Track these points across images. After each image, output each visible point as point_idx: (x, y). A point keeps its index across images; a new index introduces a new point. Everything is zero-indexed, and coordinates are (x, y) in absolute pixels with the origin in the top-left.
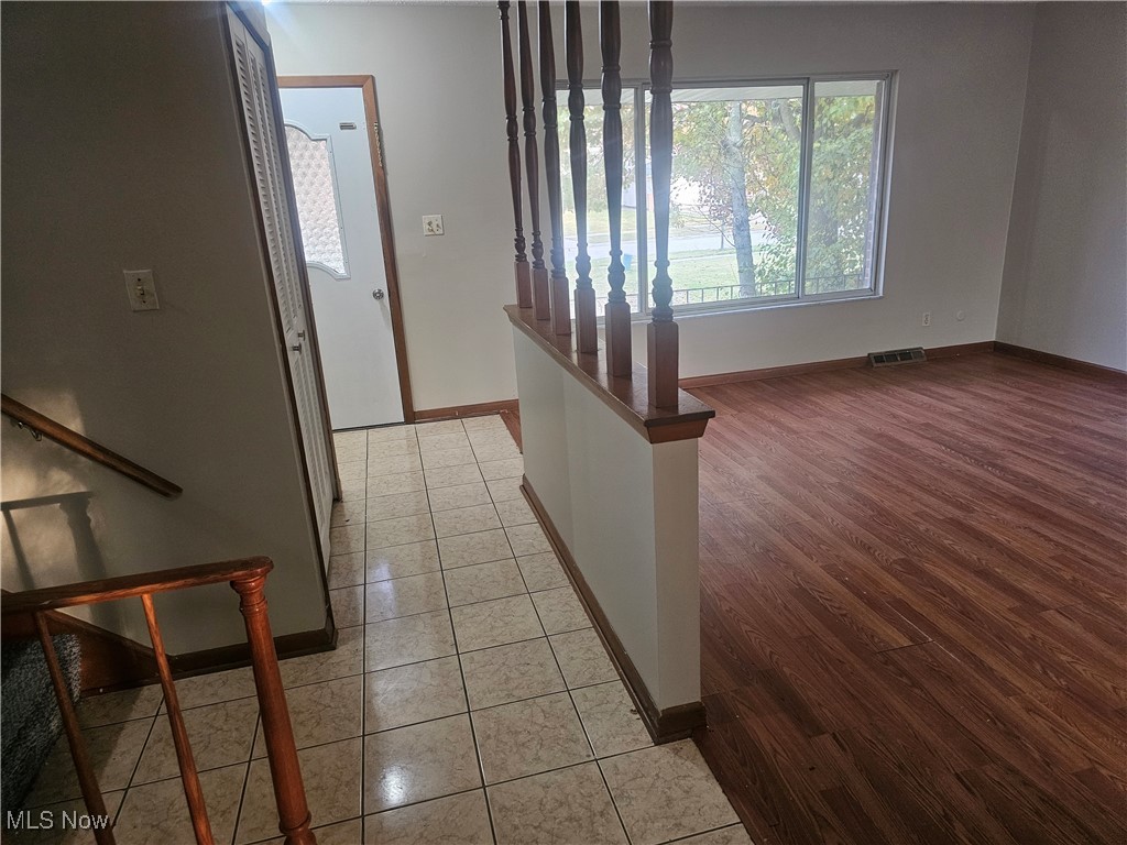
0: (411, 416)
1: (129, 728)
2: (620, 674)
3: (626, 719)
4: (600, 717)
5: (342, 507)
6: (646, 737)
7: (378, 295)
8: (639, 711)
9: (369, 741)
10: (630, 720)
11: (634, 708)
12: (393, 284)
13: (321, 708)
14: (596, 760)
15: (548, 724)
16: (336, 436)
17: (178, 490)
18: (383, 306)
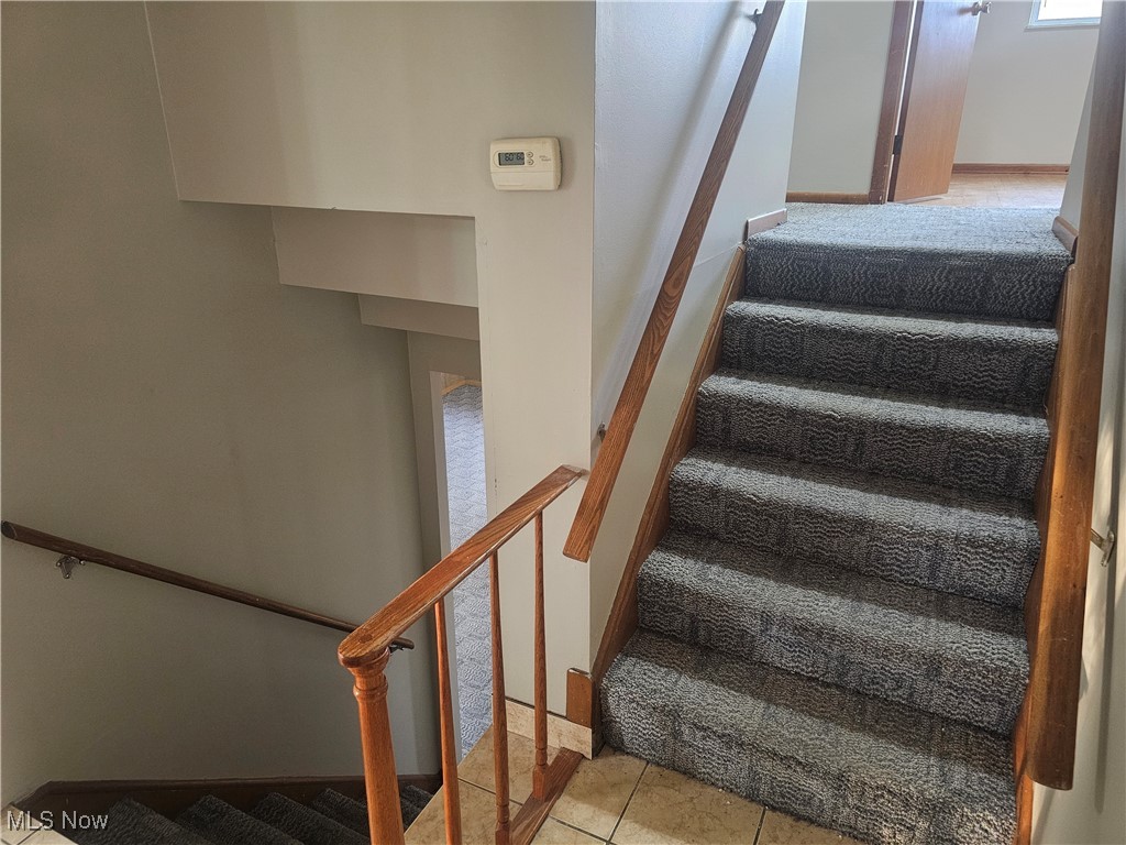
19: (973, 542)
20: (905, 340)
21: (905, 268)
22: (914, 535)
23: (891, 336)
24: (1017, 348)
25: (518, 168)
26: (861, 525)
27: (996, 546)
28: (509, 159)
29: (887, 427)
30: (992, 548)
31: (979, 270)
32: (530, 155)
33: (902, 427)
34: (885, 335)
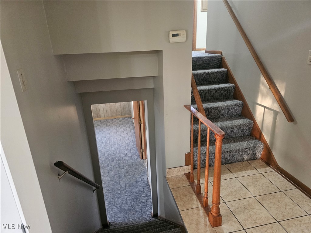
19: (234, 105)
20: (204, 74)
21: (196, 61)
22: (225, 107)
23: (202, 74)
24: (222, 72)
25: (177, 37)
26: (217, 108)
27: (238, 105)
28: (174, 35)
29: (211, 90)
30: (237, 105)
31: (208, 59)
32: (180, 34)
33: (213, 89)
34: (201, 74)
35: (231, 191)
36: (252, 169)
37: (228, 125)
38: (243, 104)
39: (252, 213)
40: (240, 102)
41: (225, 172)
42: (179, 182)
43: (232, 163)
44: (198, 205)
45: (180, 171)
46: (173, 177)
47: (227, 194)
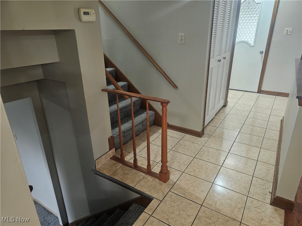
0: (260, 91)
1: (156, 133)
2: (273, 182)
3: (266, 193)
4: (258, 187)
5: (225, 108)
6: (269, 201)
7: (261, 53)
8: (272, 193)
9: (195, 159)
10: (266, 194)
11: (271, 192)
12: (267, 50)
13: (190, 147)
14: (248, 196)
15: (240, 180)
16: (229, 90)
17: (177, 87)
18: (262, 56)
25: (88, 16)
32: (90, 13)
35: (155, 154)
36: (154, 133)
37: (127, 104)
38: (128, 84)
39: (179, 160)
40: (125, 83)
41: (140, 143)
42: (112, 167)
43: (139, 134)
44: (142, 175)
45: (107, 157)
46: (102, 166)
47: (154, 156)
